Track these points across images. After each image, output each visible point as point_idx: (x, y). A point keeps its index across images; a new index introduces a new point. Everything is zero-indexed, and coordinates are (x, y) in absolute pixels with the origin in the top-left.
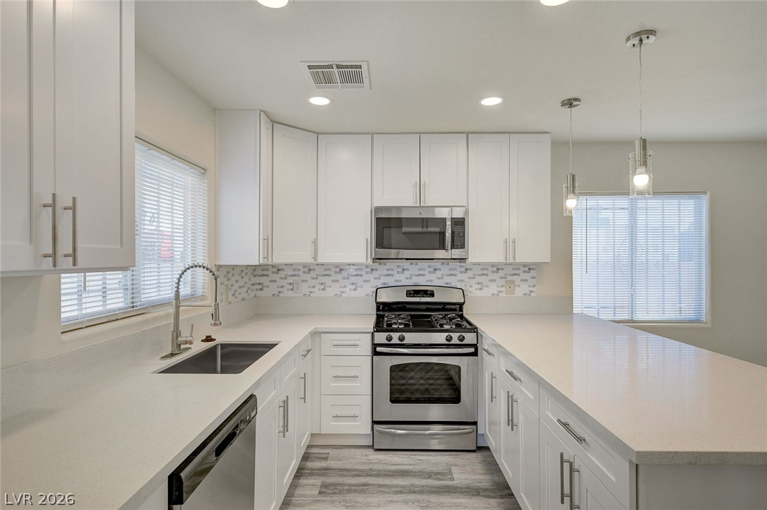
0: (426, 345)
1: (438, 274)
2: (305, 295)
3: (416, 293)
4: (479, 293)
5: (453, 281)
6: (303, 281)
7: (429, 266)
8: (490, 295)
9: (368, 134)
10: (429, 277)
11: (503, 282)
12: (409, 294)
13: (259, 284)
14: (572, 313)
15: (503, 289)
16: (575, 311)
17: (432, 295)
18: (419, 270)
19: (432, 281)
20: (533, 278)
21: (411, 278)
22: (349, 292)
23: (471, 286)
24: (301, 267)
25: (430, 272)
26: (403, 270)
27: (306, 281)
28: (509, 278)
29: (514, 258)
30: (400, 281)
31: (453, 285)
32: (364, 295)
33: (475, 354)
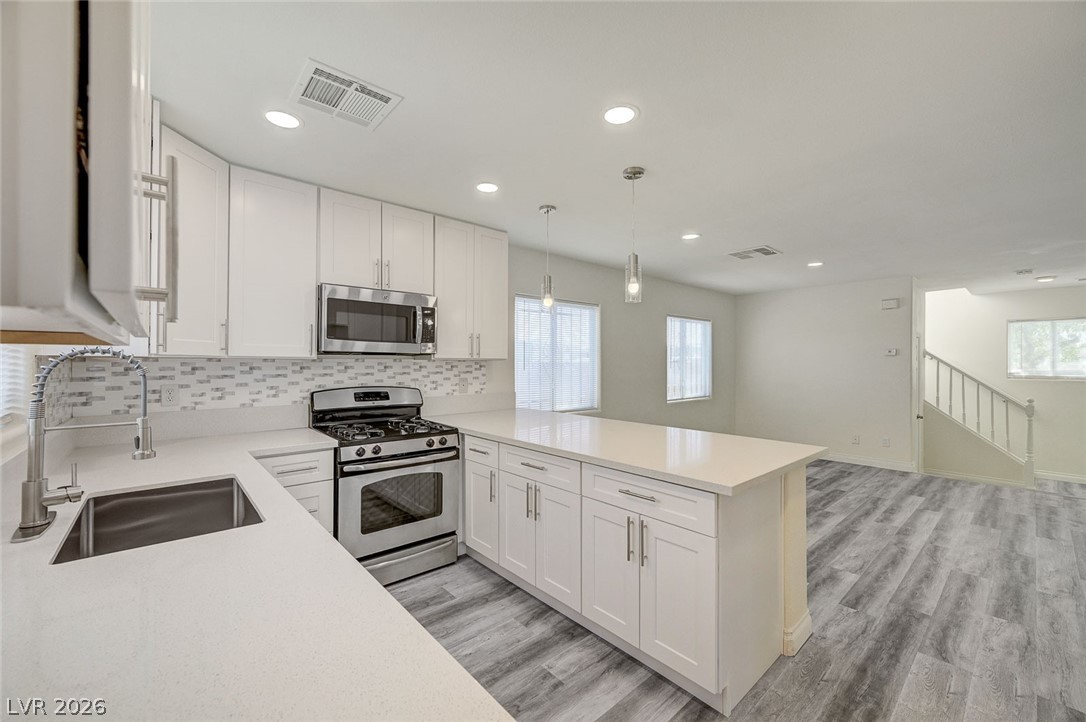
0: (402, 455)
1: (390, 372)
2: (185, 408)
3: (366, 396)
4: (435, 393)
5: (407, 380)
6: (182, 386)
7: (379, 364)
8: (444, 394)
9: (313, 184)
10: (378, 376)
11: (456, 380)
12: (358, 397)
13: (81, 394)
14: (515, 408)
15: (457, 388)
16: (518, 405)
17: (386, 397)
18: (367, 367)
19: (382, 381)
20: (484, 375)
21: (356, 378)
22: (265, 401)
23: (426, 386)
24: (178, 366)
25: (379, 370)
26: (346, 368)
27: (187, 386)
28: (463, 376)
29: (478, 354)
30: (342, 382)
31: (406, 385)
32: (290, 404)
33: (456, 457)
